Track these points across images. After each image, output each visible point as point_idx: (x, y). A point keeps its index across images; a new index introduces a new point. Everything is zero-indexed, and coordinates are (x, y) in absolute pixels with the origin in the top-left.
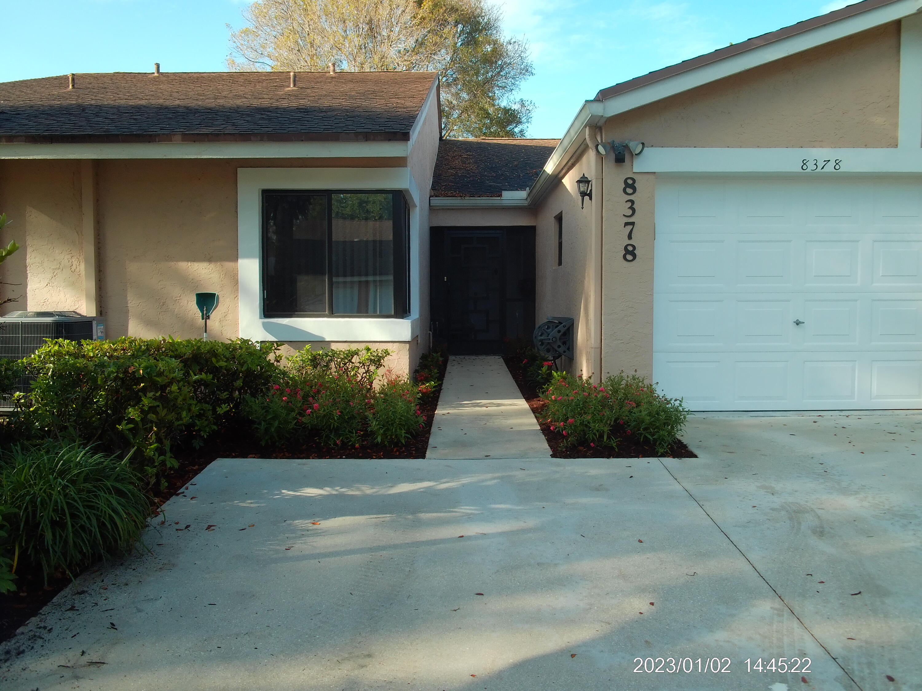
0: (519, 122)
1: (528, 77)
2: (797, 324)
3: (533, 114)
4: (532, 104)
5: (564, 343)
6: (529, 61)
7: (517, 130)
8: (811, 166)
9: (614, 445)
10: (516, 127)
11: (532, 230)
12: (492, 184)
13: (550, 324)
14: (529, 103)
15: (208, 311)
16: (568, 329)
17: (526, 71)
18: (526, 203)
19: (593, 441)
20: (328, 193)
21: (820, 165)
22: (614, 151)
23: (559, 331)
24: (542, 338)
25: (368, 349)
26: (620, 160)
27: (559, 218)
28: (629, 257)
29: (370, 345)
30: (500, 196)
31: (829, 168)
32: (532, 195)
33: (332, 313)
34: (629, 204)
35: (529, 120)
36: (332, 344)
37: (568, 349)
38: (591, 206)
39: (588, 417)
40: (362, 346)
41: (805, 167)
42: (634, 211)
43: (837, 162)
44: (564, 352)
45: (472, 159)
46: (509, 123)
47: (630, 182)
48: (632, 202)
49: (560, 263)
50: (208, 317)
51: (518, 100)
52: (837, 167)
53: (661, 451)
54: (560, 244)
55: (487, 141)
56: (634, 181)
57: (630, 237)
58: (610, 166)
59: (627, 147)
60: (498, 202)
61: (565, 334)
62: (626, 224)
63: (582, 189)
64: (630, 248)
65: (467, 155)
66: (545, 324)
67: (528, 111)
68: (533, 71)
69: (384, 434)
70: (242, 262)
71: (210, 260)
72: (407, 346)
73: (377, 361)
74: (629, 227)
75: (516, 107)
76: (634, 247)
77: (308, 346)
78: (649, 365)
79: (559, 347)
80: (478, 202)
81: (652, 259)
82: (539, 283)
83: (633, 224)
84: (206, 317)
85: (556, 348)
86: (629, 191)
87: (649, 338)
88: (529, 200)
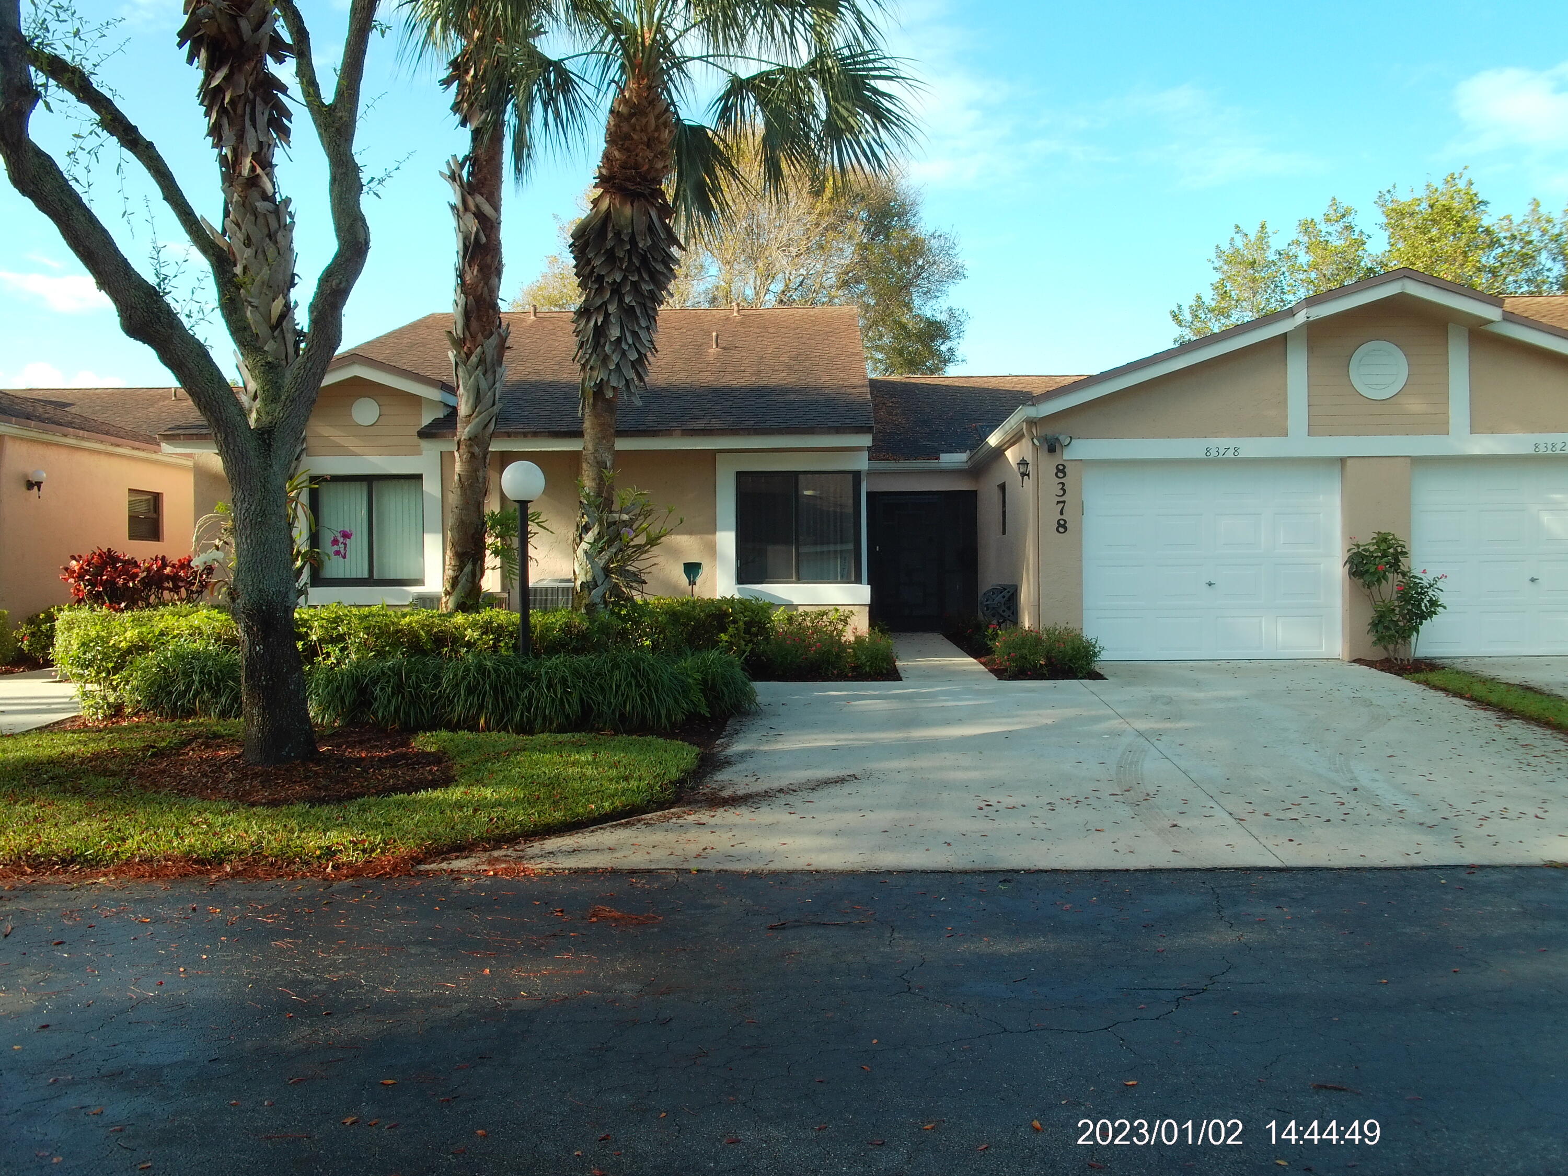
0: (946, 337)
1: (959, 281)
2: (1210, 585)
3: (965, 327)
4: (965, 313)
5: (1009, 608)
6: (960, 261)
7: (944, 348)
8: (1213, 453)
9: (1046, 672)
10: (943, 343)
11: (973, 494)
12: (928, 443)
13: (994, 591)
14: (960, 312)
15: (695, 577)
16: (1013, 594)
17: (956, 274)
18: (966, 466)
19: (1030, 670)
20: (796, 474)
21: (1222, 451)
22: (1047, 443)
23: (1004, 597)
24: (988, 603)
25: (837, 610)
26: (1052, 450)
27: (1002, 487)
28: (1061, 530)
29: (838, 607)
30: (938, 458)
31: (1230, 454)
32: (972, 460)
33: (799, 580)
34: (1061, 486)
35: (961, 335)
36: (799, 607)
37: (1013, 613)
38: (1029, 483)
39: (1026, 651)
40: (831, 608)
41: (1208, 454)
42: (1064, 491)
43: (1236, 449)
44: (1009, 616)
45: (898, 408)
46: (933, 338)
47: (1061, 467)
48: (1063, 484)
49: (1004, 533)
50: (695, 584)
51: (945, 308)
52: (1236, 454)
53: (1081, 675)
54: (1004, 512)
55: (913, 381)
56: (1064, 467)
57: (1062, 513)
58: (1044, 455)
59: (1057, 439)
60: (937, 465)
61: (1009, 599)
62: (1058, 502)
63: (1022, 470)
64: (1062, 522)
65: (892, 402)
66: (988, 591)
67: (959, 323)
68: (965, 272)
69: (871, 666)
70: (719, 535)
71: (690, 533)
72: (867, 608)
73: (845, 621)
74: (1061, 505)
75: (942, 317)
76: (1065, 521)
77: (782, 608)
78: (1080, 619)
79: (1004, 611)
80: (914, 465)
81: (1080, 531)
82: (981, 552)
83: (1064, 502)
84: (692, 583)
85: (1001, 612)
86: (1060, 475)
87: (1080, 598)
88: (969, 463)
